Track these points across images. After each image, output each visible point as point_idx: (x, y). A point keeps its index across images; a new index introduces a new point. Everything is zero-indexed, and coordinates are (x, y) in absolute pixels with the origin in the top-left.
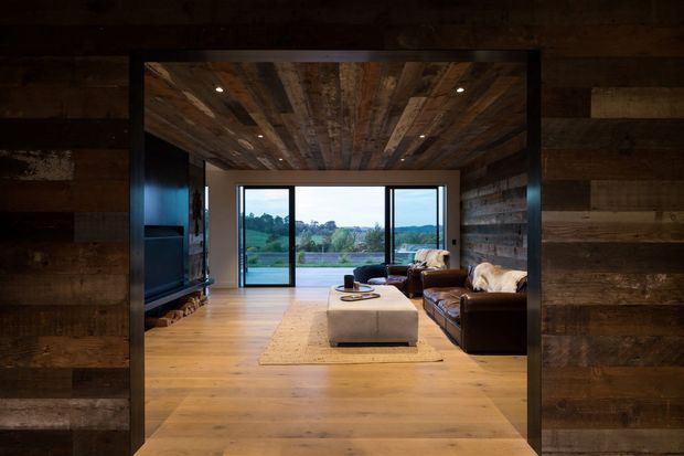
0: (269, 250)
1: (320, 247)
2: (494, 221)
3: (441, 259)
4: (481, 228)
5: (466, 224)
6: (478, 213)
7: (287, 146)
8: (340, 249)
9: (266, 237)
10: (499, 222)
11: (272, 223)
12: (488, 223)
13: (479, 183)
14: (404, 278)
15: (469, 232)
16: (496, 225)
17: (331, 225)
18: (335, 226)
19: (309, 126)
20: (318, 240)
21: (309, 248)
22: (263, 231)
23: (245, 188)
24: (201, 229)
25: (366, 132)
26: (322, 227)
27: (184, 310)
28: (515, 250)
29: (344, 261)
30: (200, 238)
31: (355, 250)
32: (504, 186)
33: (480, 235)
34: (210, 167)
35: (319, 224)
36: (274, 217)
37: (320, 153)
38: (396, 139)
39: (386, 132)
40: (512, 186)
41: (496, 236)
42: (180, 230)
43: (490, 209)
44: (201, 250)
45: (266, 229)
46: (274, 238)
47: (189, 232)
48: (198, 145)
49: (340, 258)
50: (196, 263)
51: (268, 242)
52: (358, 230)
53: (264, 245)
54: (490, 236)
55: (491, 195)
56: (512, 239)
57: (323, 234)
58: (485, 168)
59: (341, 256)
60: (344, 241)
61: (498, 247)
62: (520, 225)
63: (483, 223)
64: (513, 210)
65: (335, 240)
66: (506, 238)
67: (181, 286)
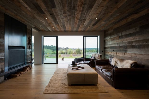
0: (52, 54)
1: (65, 53)
2: (116, 45)
3: (99, 56)
4: (111, 47)
5: (106, 46)
6: (110, 43)
7: (55, 23)
8: (70, 53)
9: (52, 51)
10: (118, 45)
11: (53, 48)
12: (114, 46)
13: (111, 35)
14: (89, 62)
15: (107, 48)
16: (117, 46)
17: (67, 48)
18: (68, 48)
19: (61, 14)
20: (64, 51)
21: (62, 53)
22: (51, 49)
23: (44, 36)
24: (30, 47)
25: (79, 17)
26: (65, 48)
27: (24, 72)
28: (124, 54)
29: (71, 57)
30: (30, 50)
31: (73, 54)
32: (120, 34)
33: (111, 49)
34: (33, 30)
35: (64, 48)
36: (54, 46)
37: (65, 25)
38: (88, 20)
39: (85, 17)
40: (123, 34)
41: (117, 49)
42: (24, 48)
43: (115, 42)
44: (30, 54)
45: (52, 49)
46: (54, 51)
47: (27, 48)
48: (28, 22)
49: (70, 56)
50: (29, 57)
51: (52, 52)
52: (74, 49)
53: (51, 53)
54: (115, 49)
55: (115, 38)
56: (123, 50)
57: (66, 50)
58: (113, 30)
59: (70, 55)
60: (70, 52)
61: (117, 53)
62: (126, 46)
63: (112, 46)
64: (123, 42)
65: (68, 51)
66: (121, 50)
67: (24, 64)
